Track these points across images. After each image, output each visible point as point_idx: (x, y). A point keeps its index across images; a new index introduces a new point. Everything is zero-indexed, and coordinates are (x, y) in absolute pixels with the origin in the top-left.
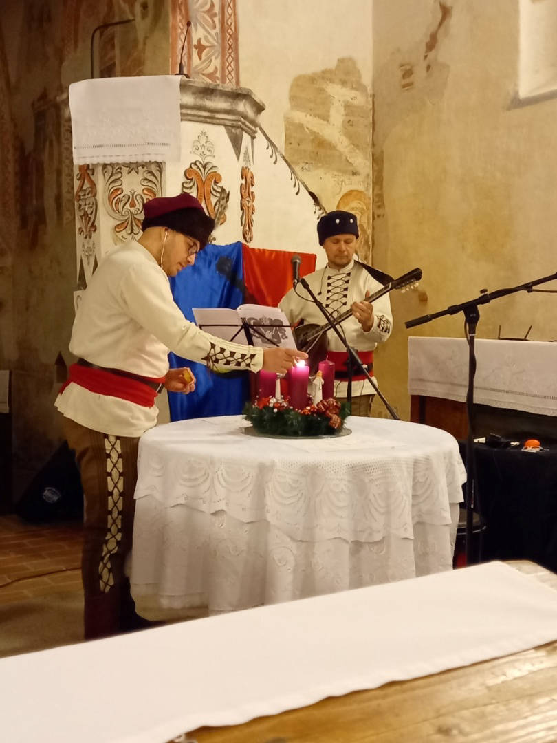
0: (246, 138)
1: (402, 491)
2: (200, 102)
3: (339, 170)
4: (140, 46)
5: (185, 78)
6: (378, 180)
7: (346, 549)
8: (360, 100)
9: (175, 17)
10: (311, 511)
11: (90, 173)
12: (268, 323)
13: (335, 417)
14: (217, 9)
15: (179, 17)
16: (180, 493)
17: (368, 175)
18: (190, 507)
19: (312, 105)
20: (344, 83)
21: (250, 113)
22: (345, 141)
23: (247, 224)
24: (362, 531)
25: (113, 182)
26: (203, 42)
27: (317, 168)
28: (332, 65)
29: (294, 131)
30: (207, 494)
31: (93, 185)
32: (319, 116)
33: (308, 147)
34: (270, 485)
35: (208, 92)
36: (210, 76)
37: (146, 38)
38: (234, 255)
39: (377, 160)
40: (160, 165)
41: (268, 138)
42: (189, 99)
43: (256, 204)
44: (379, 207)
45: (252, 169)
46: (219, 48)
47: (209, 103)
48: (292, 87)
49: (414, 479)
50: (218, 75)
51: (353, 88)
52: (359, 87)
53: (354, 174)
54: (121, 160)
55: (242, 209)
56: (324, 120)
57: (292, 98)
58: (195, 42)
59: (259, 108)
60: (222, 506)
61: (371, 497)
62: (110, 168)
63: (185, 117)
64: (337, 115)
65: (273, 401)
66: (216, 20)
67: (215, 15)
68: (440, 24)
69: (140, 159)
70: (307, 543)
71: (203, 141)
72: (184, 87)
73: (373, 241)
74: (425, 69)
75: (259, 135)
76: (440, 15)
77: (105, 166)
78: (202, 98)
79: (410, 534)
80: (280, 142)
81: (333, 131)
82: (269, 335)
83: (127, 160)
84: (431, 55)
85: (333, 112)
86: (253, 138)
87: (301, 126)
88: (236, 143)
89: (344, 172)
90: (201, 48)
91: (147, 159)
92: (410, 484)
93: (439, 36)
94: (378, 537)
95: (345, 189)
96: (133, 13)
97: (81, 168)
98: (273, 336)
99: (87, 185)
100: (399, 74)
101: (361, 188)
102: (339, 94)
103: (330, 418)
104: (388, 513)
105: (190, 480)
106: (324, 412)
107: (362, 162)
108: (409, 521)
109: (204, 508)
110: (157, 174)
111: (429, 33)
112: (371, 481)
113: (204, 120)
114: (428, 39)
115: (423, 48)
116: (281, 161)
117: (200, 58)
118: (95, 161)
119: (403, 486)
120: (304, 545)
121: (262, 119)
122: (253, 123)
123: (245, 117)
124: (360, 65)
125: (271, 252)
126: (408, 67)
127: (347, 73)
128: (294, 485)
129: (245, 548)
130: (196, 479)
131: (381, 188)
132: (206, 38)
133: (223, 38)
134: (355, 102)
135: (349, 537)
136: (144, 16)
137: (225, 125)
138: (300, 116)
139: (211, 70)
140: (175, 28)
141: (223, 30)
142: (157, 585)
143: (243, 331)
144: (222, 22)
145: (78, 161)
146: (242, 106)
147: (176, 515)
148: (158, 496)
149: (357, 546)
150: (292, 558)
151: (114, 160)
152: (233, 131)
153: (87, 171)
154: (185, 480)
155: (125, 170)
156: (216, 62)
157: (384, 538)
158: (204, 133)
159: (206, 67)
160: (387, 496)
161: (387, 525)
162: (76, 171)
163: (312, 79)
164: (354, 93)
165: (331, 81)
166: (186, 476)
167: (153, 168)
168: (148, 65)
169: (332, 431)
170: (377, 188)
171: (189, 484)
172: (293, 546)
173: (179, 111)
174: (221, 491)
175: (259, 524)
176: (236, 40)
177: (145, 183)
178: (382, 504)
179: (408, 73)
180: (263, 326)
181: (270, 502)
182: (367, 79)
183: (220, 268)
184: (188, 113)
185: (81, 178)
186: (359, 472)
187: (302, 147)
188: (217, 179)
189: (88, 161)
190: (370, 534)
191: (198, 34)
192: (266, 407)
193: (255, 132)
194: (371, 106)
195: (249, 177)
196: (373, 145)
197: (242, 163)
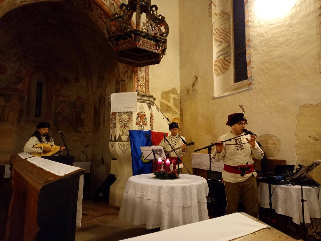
0: (152, 106)
1: (194, 193)
2: (141, 98)
3: (173, 113)
4: (126, 85)
5: (138, 93)
6: (182, 115)
7: (181, 209)
8: (177, 97)
9: (135, 79)
10: (172, 199)
11: (115, 114)
12: (159, 150)
13: (177, 174)
14: (144, 77)
15: (136, 79)
16: (139, 194)
17: (179, 114)
18: (141, 198)
19: (166, 98)
20: (173, 93)
21: (153, 100)
22: (174, 106)
23: (152, 126)
24: (185, 204)
25: (120, 116)
26: (141, 84)
27: (167, 112)
28: (171, 89)
29: (162, 104)
30: (146, 194)
31: (115, 117)
32: (168, 101)
33: (165, 108)
34: (162, 192)
35: (143, 96)
36: (143, 92)
37: (128, 83)
38: (149, 133)
39: (181, 111)
40: (132, 112)
41: (156, 106)
42: (139, 97)
43: (154, 121)
44: (182, 122)
45: (153, 113)
46: (145, 86)
47: (143, 98)
48: (161, 94)
49: (197, 190)
50: (144, 92)
51: (175, 95)
52: (177, 94)
53: (176, 114)
54: (122, 111)
55: (151, 122)
56: (169, 101)
57: (162, 97)
58: (139, 84)
59: (155, 99)
60: (150, 197)
61: (187, 195)
62: (120, 113)
63: (138, 102)
64: (172, 101)
65: (161, 170)
66: (144, 79)
67: (144, 78)
68: (195, 81)
69: (127, 111)
70: (171, 207)
71: (142, 107)
72: (138, 95)
73: (181, 130)
74: (192, 91)
75: (155, 105)
76: (195, 79)
77: (118, 112)
78: (142, 97)
79: (197, 205)
80: (159, 107)
81: (171, 104)
82: (159, 153)
83: (124, 111)
84: (194, 87)
85: (171, 100)
86: (153, 106)
87: (163, 103)
88: (149, 107)
89: (174, 113)
90: (140, 86)
91: (128, 111)
92: (196, 192)
93: (195, 83)
94: (189, 206)
95: (174, 118)
96: (125, 78)
97: (112, 113)
98: (160, 153)
99: (114, 117)
100: (186, 92)
101: (178, 117)
102: (172, 96)
103: (175, 174)
104: (191, 199)
105: (142, 191)
106: (174, 173)
107: (178, 111)
108: (196, 201)
109: (145, 198)
110: (131, 114)
111: (193, 83)
112: (187, 191)
113: (142, 102)
114: (193, 84)
115: (192, 86)
116: (159, 111)
117: (140, 88)
118: (116, 111)
119: (195, 192)
120: (170, 208)
121: (155, 102)
122: (153, 103)
123: (152, 101)
124: (177, 90)
125: (158, 132)
126: (188, 90)
127: (174, 91)
128: (168, 192)
129: (156, 209)
130: (143, 191)
131: (182, 117)
132: (142, 83)
133: (146, 83)
134: (176, 98)
135: (182, 206)
136: (127, 78)
137: (147, 103)
138: (163, 101)
139: (143, 90)
140: (135, 81)
141: (146, 82)
142: (133, 219)
143: (152, 152)
144: (145, 80)
145: (112, 111)
146: (151, 99)
147: (138, 200)
148: (133, 195)
149: (184, 208)
150: (167, 211)
151: (121, 111)
152: (149, 104)
153: (114, 114)
154: (140, 191)
155: (123, 114)
156: (144, 89)
157: (190, 206)
158: (142, 105)
159: (142, 90)
160: (191, 195)
161: (191, 202)
162: (111, 114)
163: (166, 92)
164: (176, 96)
165: (171, 93)
166: (140, 190)
167: (130, 113)
168: (128, 89)
169: (176, 177)
170: (181, 117)
171: (141, 192)
172: (168, 208)
173: (136, 100)
174: (150, 194)
175: (159, 202)
176: (149, 84)
177: (128, 116)
178: (190, 197)
179: (188, 91)
180: (157, 151)
181: (162, 196)
182: (179, 92)
183: (146, 136)
184: (139, 101)
185: (112, 115)
186: (184, 189)
187: (164, 108)
188: (145, 115)
189: (115, 112)
190: (187, 205)
191: (140, 83)
192: (160, 172)
193: (154, 105)
194: (179, 99)
195: (152, 115)
196: (180, 107)
197: (151, 112)
